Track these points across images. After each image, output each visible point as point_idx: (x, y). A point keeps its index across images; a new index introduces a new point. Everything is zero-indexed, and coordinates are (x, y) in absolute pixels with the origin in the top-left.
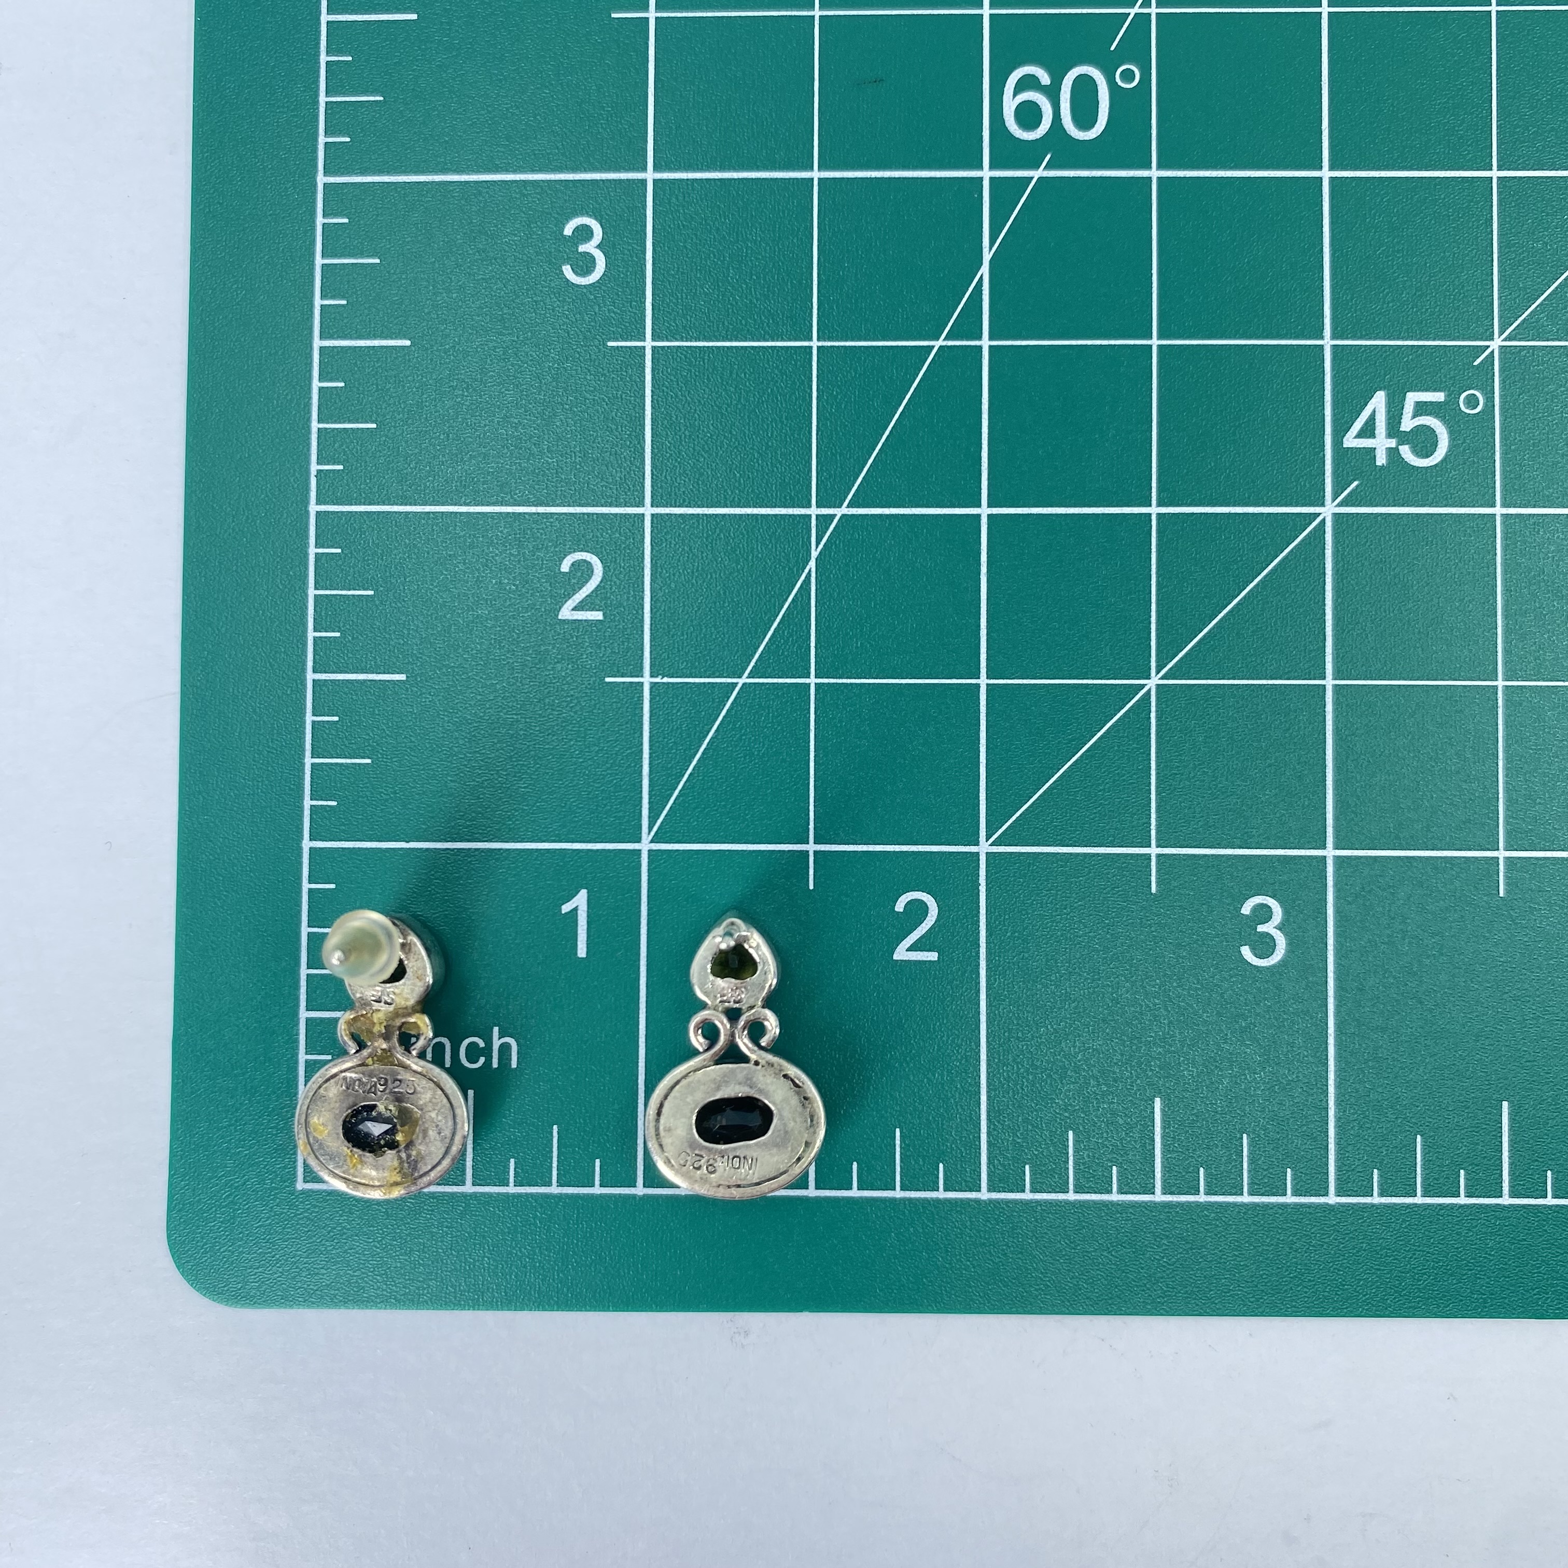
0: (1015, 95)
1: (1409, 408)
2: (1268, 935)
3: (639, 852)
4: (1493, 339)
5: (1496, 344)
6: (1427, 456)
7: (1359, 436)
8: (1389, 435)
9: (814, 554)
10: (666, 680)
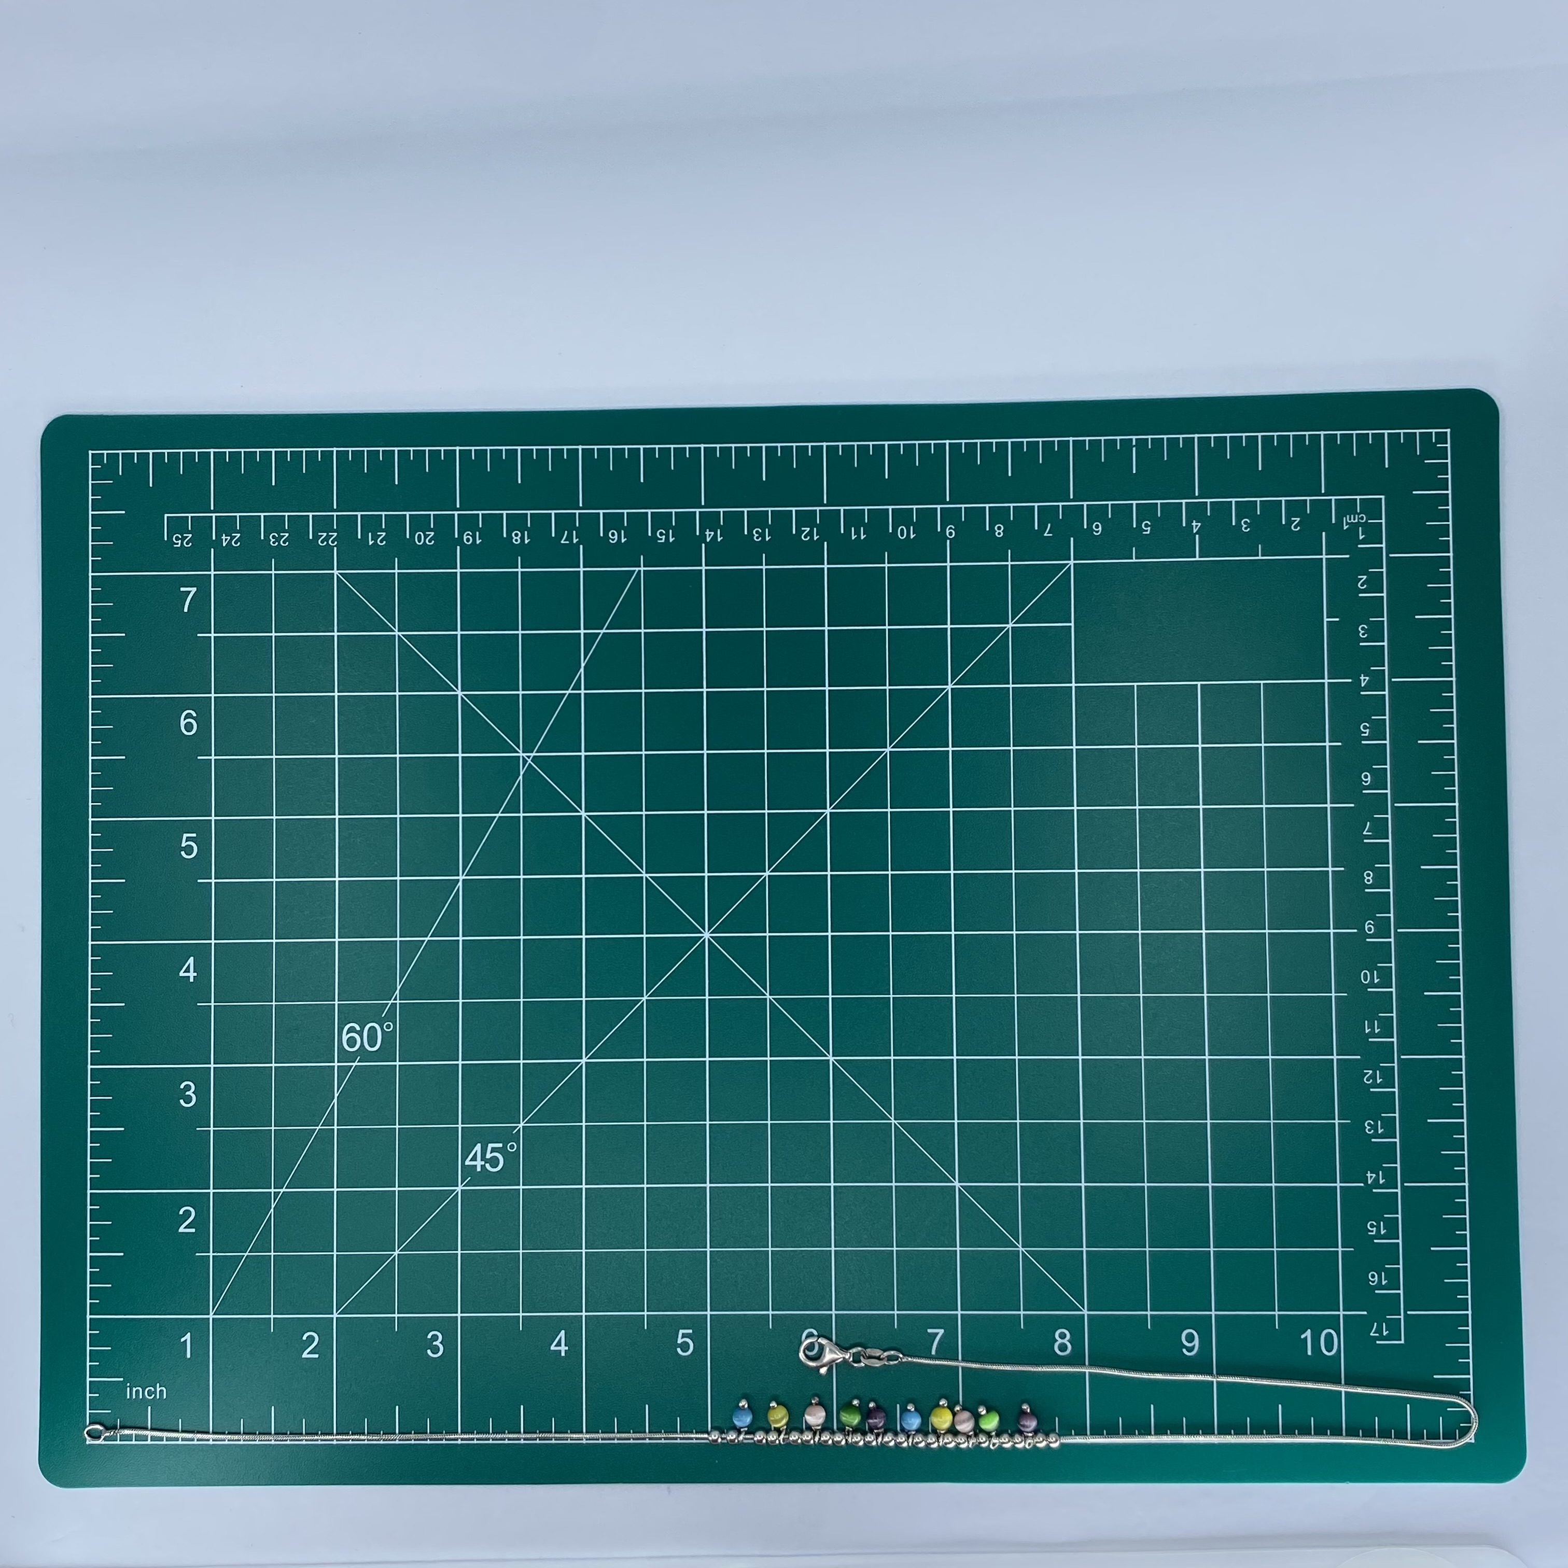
0: (347, 1034)
1: (489, 1150)
2: (436, 1345)
3: (209, 1319)
4: (520, 1123)
5: (521, 1125)
6: (496, 1167)
7: (470, 1161)
8: (482, 1160)
9: (273, 1206)
10: (219, 1254)
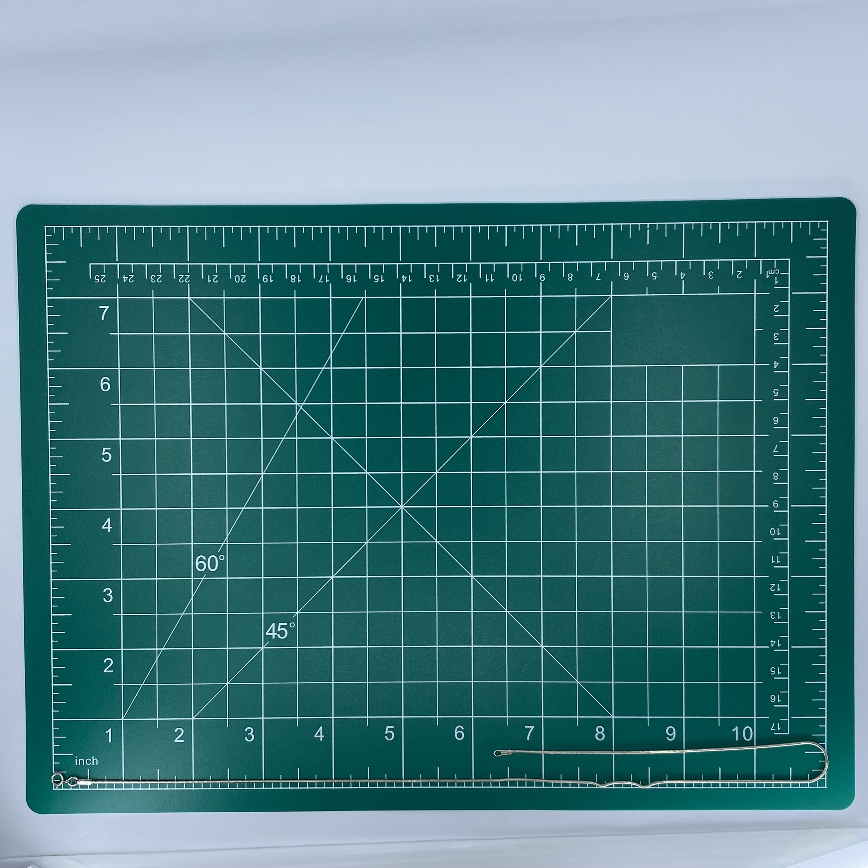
0: (198, 562)
1: (279, 627)
2: (250, 735)
3: (121, 721)
5: (297, 613)
6: (283, 636)
7: (269, 633)
8: (275, 632)
9: (157, 658)
10: (127, 685)
